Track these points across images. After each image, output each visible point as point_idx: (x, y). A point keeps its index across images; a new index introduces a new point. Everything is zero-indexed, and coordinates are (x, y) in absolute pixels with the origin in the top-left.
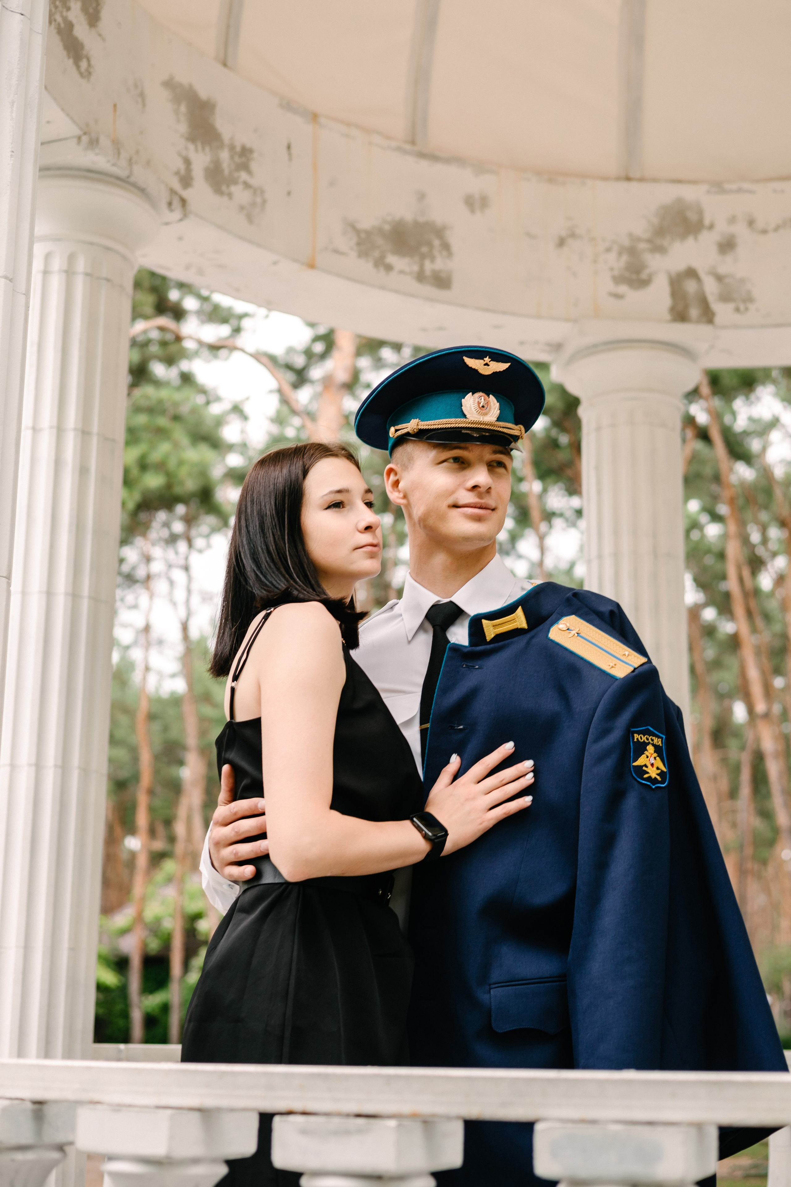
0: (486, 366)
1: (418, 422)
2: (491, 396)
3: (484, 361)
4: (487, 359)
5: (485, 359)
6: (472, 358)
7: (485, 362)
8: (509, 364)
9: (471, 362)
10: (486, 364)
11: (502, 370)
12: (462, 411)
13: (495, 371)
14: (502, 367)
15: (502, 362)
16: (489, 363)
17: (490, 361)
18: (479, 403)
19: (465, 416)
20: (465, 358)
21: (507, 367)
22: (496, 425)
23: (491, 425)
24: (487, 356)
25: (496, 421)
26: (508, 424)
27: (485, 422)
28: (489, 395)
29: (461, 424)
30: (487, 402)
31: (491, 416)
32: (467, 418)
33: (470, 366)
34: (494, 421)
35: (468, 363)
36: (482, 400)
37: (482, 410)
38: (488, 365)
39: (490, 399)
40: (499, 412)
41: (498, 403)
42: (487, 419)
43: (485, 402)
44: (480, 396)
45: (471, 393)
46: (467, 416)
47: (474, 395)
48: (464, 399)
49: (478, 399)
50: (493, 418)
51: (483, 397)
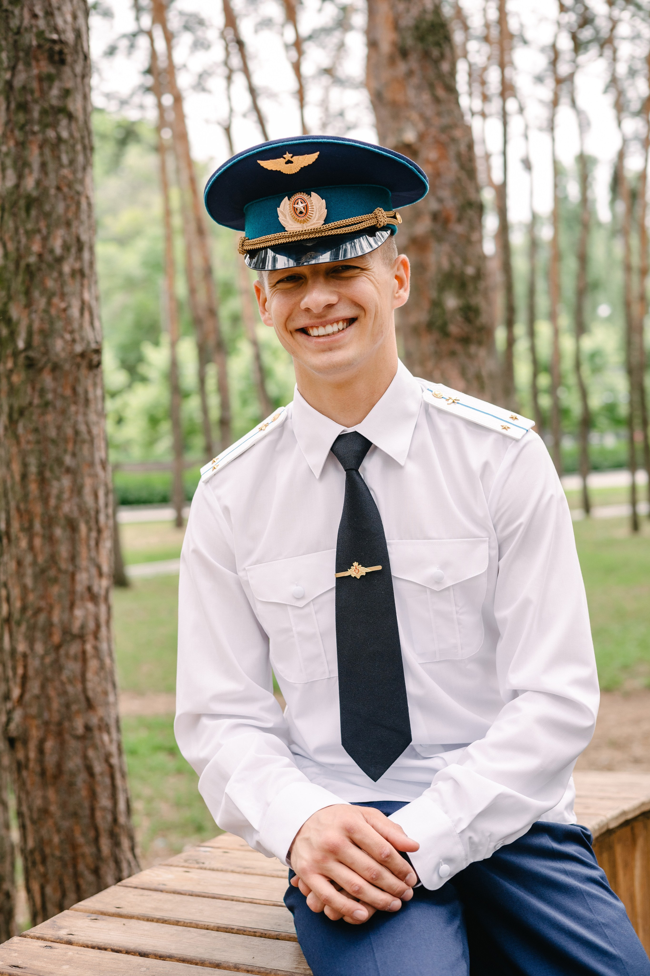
0: (290, 164)
2: (313, 194)
3: (285, 158)
4: (288, 156)
5: (285, 156)
6: (269, 160)
7: (287, 160)
8: (318, 153)
9: (269, 165)
10: (289, 162)
11: (311, 163)
12: (280, 222)
13: (303, 166)
14: (310, 159)
15: (308, 154)
16: (291, 160)
17: (292, 157)
18: (295, 209)
19: (283, 229)
20: (259, 162)
21: (316, 157)
22: (323, 230)
23: (317, 232)
24: (287, 152)
25: (324, 224)
26: (344, 222)
27: (308, 230)
28: (311, 193)
29: (280, 240)
30: (306, 204)
31: (316, 219)
32: (287, 231)
33: (269, 169)
34: (322, 225)
35: (265, 167)
36: (300, 203)
37: (303, 216)
38: (292, 162)
39: (312, 198)
40: (326, 210)
41: (324, 200)
42: (312, 225)
43: (305, 204)
44: (296, 199)
45: (287, 198)
46: (286, 229)
47: (291, 199)
48: (279, 208)
49: (294, 205)
50: (319, 223)
51: (299, 201)
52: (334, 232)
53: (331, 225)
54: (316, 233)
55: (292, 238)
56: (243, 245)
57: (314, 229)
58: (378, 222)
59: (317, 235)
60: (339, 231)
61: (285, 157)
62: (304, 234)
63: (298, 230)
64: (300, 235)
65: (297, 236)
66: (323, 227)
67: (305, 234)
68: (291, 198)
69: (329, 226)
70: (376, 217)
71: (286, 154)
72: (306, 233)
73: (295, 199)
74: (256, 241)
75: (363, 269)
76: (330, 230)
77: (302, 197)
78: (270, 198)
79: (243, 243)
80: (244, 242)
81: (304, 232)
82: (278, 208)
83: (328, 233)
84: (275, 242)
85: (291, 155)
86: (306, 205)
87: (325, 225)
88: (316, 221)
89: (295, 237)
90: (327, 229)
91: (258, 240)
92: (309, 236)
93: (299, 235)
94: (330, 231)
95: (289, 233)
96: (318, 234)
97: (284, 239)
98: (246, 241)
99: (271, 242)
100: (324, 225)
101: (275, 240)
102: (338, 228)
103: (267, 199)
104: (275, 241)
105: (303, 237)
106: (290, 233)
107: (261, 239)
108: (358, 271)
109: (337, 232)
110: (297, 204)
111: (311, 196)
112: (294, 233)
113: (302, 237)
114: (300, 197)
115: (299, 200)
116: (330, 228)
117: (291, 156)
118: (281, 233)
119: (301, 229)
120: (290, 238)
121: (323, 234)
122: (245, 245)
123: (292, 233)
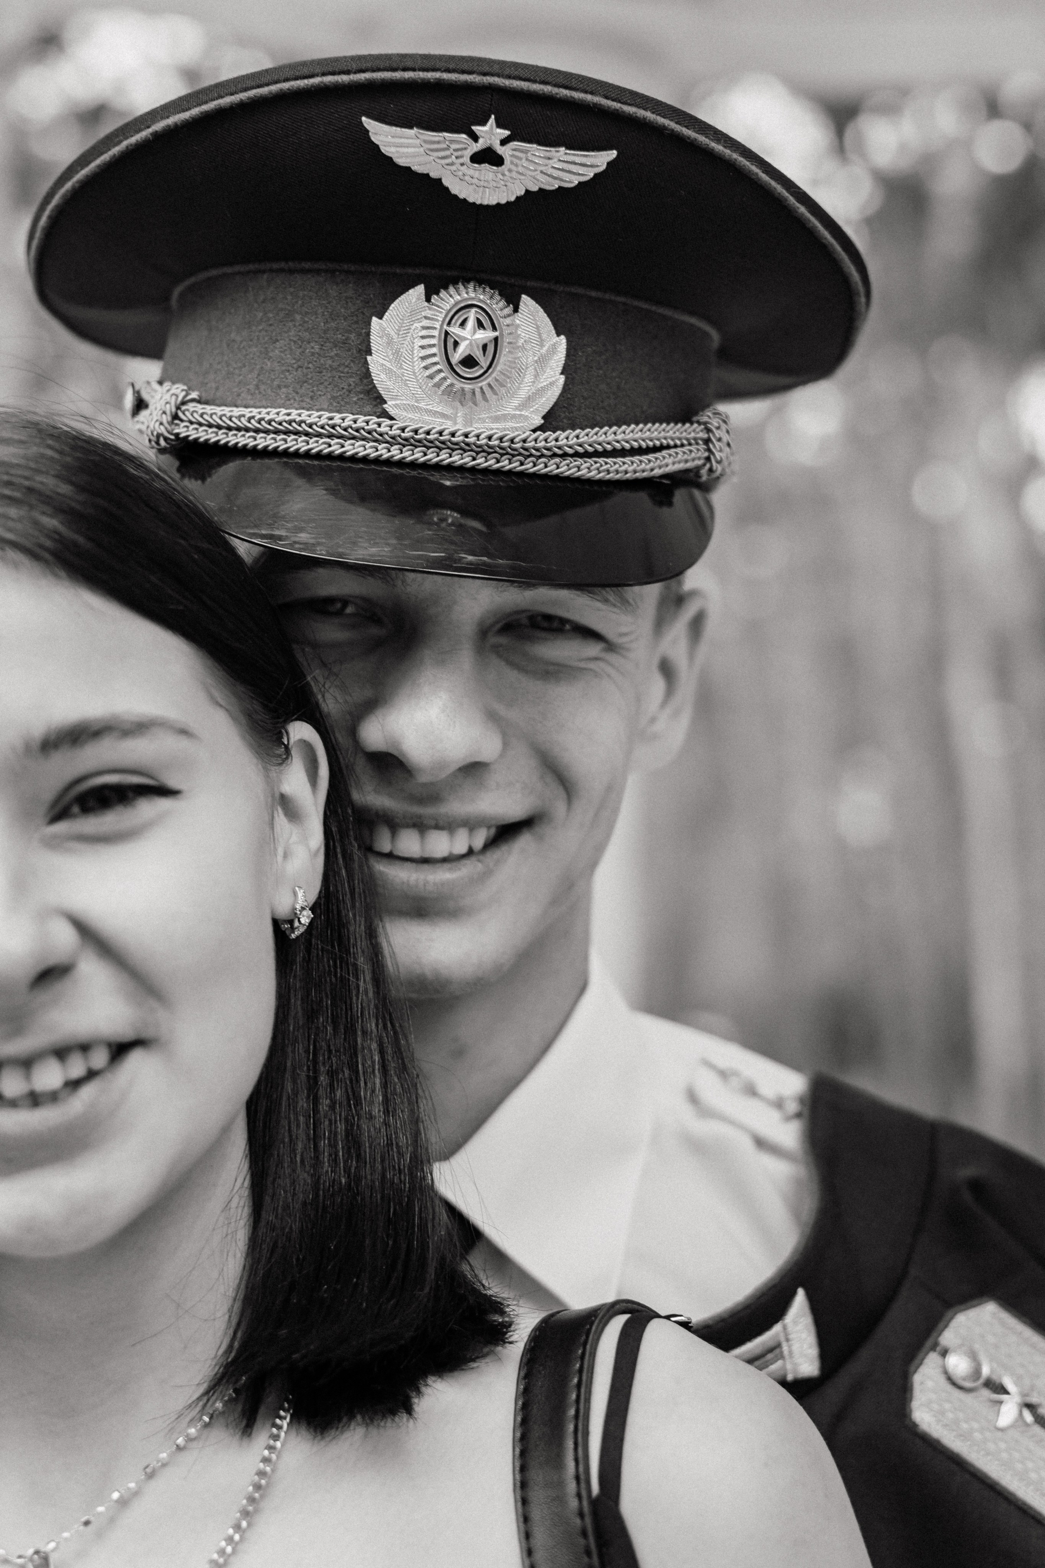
0: (484, 165)
1: (184, 403)
2: (526, 301)
3: (475, 138)
4: (492, 131)
5: (476, 128)
7: (480, 146)
8: (613, 154)
10: (486, 156)
11: (571, 182)
12: (367, 374)
13: (534, 188)
14: (573, 167)
15: (571, 146)
16: (500, 150)
17: (504, 142)
18: (448, 342)
19: (375, 403)
20: (364, 119)
21: (601, 168)
22: (534, 452)
23: (507, 453)
24: (493, 116)
25: (541, 428)
26: (611, 437)
27: (478, 436)
28: (520, 297)
29: (353, 441)
30: (496, 334)
31: (516, 402)
32: (392, 418)
33: (401, 161)
34: (534, 431)
35: (386, 150)
36: (471, 323)
37: (468, 376)
38: (497, 161)
39: (518, 319)
40: (562, 379)
41: (562, 337)
42: (497, 419)
43: (489, 334)
44: (462, 305)
45: (420, 289)
46: (388, 407)
47: (434, 298)
48: (381, 318)
49: (449, 324)
50: (526, 418)
51: (472, 314)
52: (566, 468)
53: (567, 438)
54: (502, 455)
55: (404, 449)
56: (175, 417)
57: (501, 439)
58: (708, 459)
59: (505, 464)
60: (588, 470)
61: (478, 133)
62: (453, 447)
63: (437, 424)
64: (441, 445)
65: (428, 448)
66: (536, 440)
67: (461, 449)
68: (437, 293)
69: (557, 440)
70: (707, 441)
71: (483, 123)
72: (468, 444)
73: (457, 303)
74: (242, 419)
75: (610, 646)
76: (555, 455)
77: (486, 304)
78: (348, 272)
79: (178, 408)
80: (184, 408)
81: (461, 438)
82: (374, 319)
83: (546, 466)
84: (330, 446)
85: (507, 133)
86: (496, 339)
87: (544, 432)
88: (517, 408)
89: (416, 447)
90: (548, 449)
91: (253, 417)
92: (474, 459)
93: (437, 447)
94: (557, 460)
95: (398, 429)
96: (510, 460)
97: (368, 445)
98: (191, 406)
99: (311, 441)
100: (538, 433)
101: (331, 436)
102: (586, 455)
103: (333, 272)
104: (328, 440)
105: (451, 456)
106: (403, 430)
107: (267, 418)
108: (593, 649)
109: (579, 471)
110: (463, 324)
111: (516, 310)
112: (420, 431)
113: (444, 455)
114: (480, 301)
115: (474, 310)
116: (559, 448)
117: (503, 137)
118: (362, 418)
119: (449, 427)
120: (397, 447)
121: (528, 466)
122: (182, 421)
123: (412, 431)
